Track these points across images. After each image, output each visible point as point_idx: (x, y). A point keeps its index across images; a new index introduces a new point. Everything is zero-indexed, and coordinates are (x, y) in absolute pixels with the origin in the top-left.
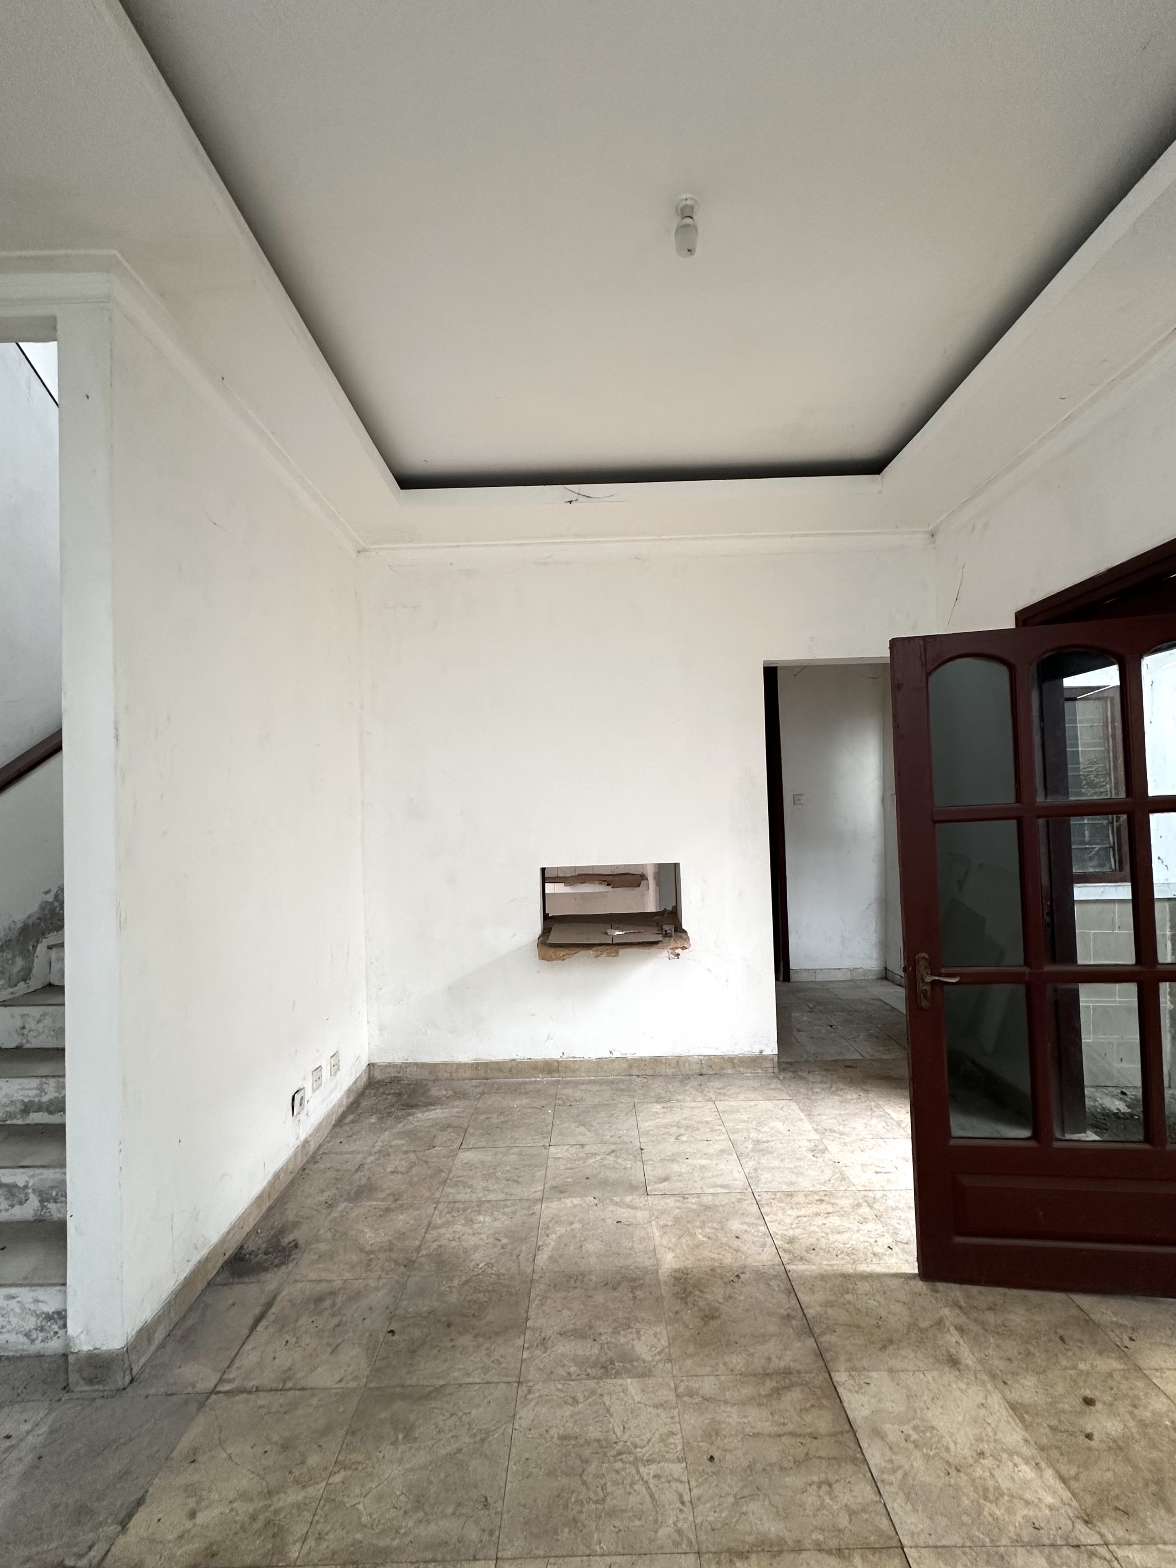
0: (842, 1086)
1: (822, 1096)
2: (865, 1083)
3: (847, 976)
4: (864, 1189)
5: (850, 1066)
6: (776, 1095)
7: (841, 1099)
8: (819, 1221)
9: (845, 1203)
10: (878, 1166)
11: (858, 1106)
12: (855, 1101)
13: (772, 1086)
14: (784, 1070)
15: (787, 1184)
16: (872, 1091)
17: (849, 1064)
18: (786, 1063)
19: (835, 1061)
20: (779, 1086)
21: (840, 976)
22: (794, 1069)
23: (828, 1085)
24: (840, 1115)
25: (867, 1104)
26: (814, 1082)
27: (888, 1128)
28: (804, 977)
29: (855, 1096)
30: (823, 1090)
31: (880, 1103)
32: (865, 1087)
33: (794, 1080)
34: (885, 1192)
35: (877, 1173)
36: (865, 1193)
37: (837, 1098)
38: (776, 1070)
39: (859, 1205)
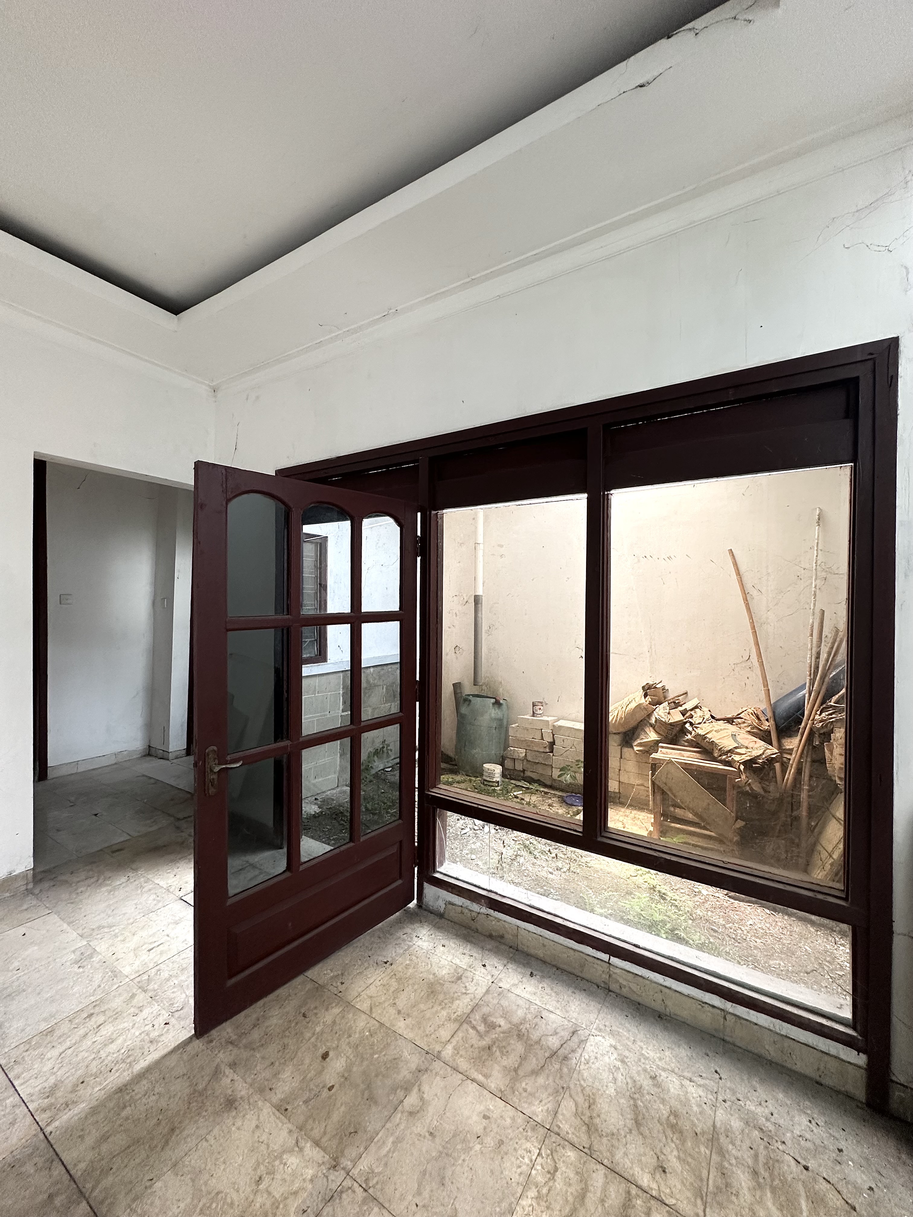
0: (110, 875)
1: (88, 894)
2: (133, 861)
3: (113, 761)
4: (137, 975)
5: (116, 850)
6: (29, 916)
7: (109, 888)
8: (88, 1042)
9: (117, 1003)
10: (151, 943)
11: (127, 889)
12: (124, 885)
13: (25, 907)
14: (41, 880)
15: (45, 1020)
16: (141, 867)
17: (115, 848)
18: (44, 872)
19: (101, 850)
20: (34, 902)
21: (105, 762)
22: (54, 876)
23: (95, 879)
24: (109, 906)
25: (137, 883)
26: (79, 882)
27: (159, 898)
28: (64, 772)
29: (124, 879)
30: (89, 886)
31: (150, 876)
32: (134, 866)
33: (54, 888)
34: (158, 967)
35: (149, 951)
36: (138, 979)
37: (104, 889)
38: (31, 886)
39: (133, 996)
